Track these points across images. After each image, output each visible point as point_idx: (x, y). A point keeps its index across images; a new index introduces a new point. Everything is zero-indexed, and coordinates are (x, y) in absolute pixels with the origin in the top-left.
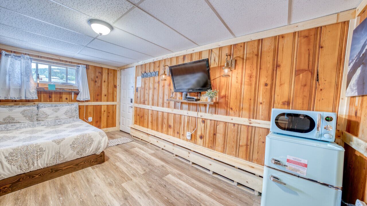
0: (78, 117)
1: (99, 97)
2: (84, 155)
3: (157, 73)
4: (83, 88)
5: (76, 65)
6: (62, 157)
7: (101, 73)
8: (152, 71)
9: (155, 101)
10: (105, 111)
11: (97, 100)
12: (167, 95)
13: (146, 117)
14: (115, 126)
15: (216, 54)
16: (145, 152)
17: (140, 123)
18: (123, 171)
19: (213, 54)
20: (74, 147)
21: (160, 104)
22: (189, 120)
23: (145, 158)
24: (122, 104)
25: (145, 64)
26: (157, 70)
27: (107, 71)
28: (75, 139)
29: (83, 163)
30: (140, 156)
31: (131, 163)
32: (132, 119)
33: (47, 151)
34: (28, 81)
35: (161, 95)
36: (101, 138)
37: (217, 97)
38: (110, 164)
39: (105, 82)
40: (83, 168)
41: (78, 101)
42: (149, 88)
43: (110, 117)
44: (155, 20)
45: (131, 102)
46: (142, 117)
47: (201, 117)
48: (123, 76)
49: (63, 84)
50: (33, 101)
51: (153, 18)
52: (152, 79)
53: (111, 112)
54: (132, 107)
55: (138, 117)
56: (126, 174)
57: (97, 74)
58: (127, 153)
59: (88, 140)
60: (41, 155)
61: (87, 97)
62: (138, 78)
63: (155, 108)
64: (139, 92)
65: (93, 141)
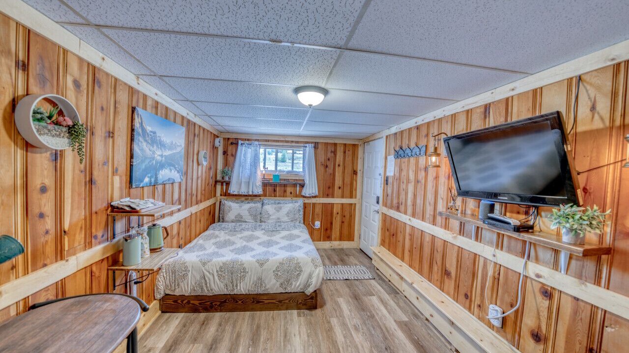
0: (302, 222)
1: (331, 190)
2: (289, 290)
3: (424, 149)
4: (309, 178)
5: (302, 145)
6: (264, 285)
7: (334, 153)
8: (412, 145)
9: (419, 209)
10: (338, 213)
11: (328, 196)
12: (442, 199)
13: (400, 238)
14: (353, 240)
15: (598, 88)
16: (388, 314)
17: (389, 246)
18: (336, 342)
19: (587, 91)
20: (277, 274)
21: (427, 216)
22: (499, 274)
23: (384, 329)
24: (364, 204)
25: (402, 132)
26: (423, 143)
27: (342, 148)
28: (280, 263)
29: (287, 301)
30: (376, 320)
31: (356, 329)
32: (377, 233)
33: (250, 273)
34: (256, 173)
35: (430, 196)
36: (313, 269)
37: (608, 230)
38: (323, 317)
39: (339, 165)
40: (287, 309)
41: (304, 197)
42: (408, 181)
43: (346, 224)
44: (389, 57)
45: (378, 202)
46: (393, 235)
47: (537, 279)
48: (367, 154)
49: (288, 172)
50: (259, 196)
51: (383, 56)
52: (412, 160)
53: (348, 216)
54: (378, 212)
55: (387, 233)
56: (339, 349)
57: (330, 155)
58: (356, 302)
59: (295, 268)
60: (244, 276)
61: (314, 191)
62: (389, 157)
63: (417, 223)
64: (390, 185)
65: (301, 271)
